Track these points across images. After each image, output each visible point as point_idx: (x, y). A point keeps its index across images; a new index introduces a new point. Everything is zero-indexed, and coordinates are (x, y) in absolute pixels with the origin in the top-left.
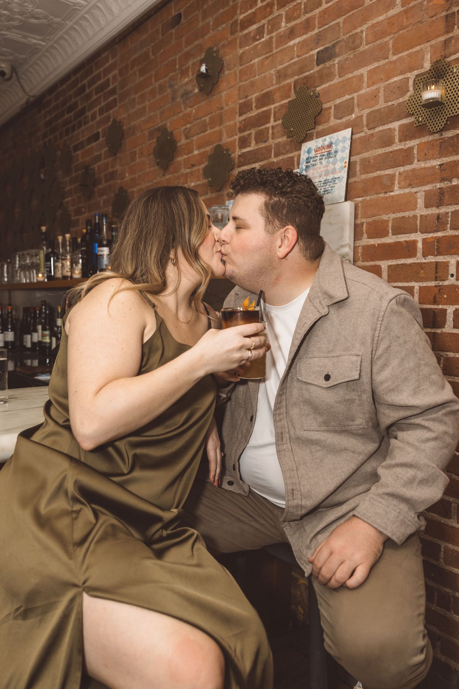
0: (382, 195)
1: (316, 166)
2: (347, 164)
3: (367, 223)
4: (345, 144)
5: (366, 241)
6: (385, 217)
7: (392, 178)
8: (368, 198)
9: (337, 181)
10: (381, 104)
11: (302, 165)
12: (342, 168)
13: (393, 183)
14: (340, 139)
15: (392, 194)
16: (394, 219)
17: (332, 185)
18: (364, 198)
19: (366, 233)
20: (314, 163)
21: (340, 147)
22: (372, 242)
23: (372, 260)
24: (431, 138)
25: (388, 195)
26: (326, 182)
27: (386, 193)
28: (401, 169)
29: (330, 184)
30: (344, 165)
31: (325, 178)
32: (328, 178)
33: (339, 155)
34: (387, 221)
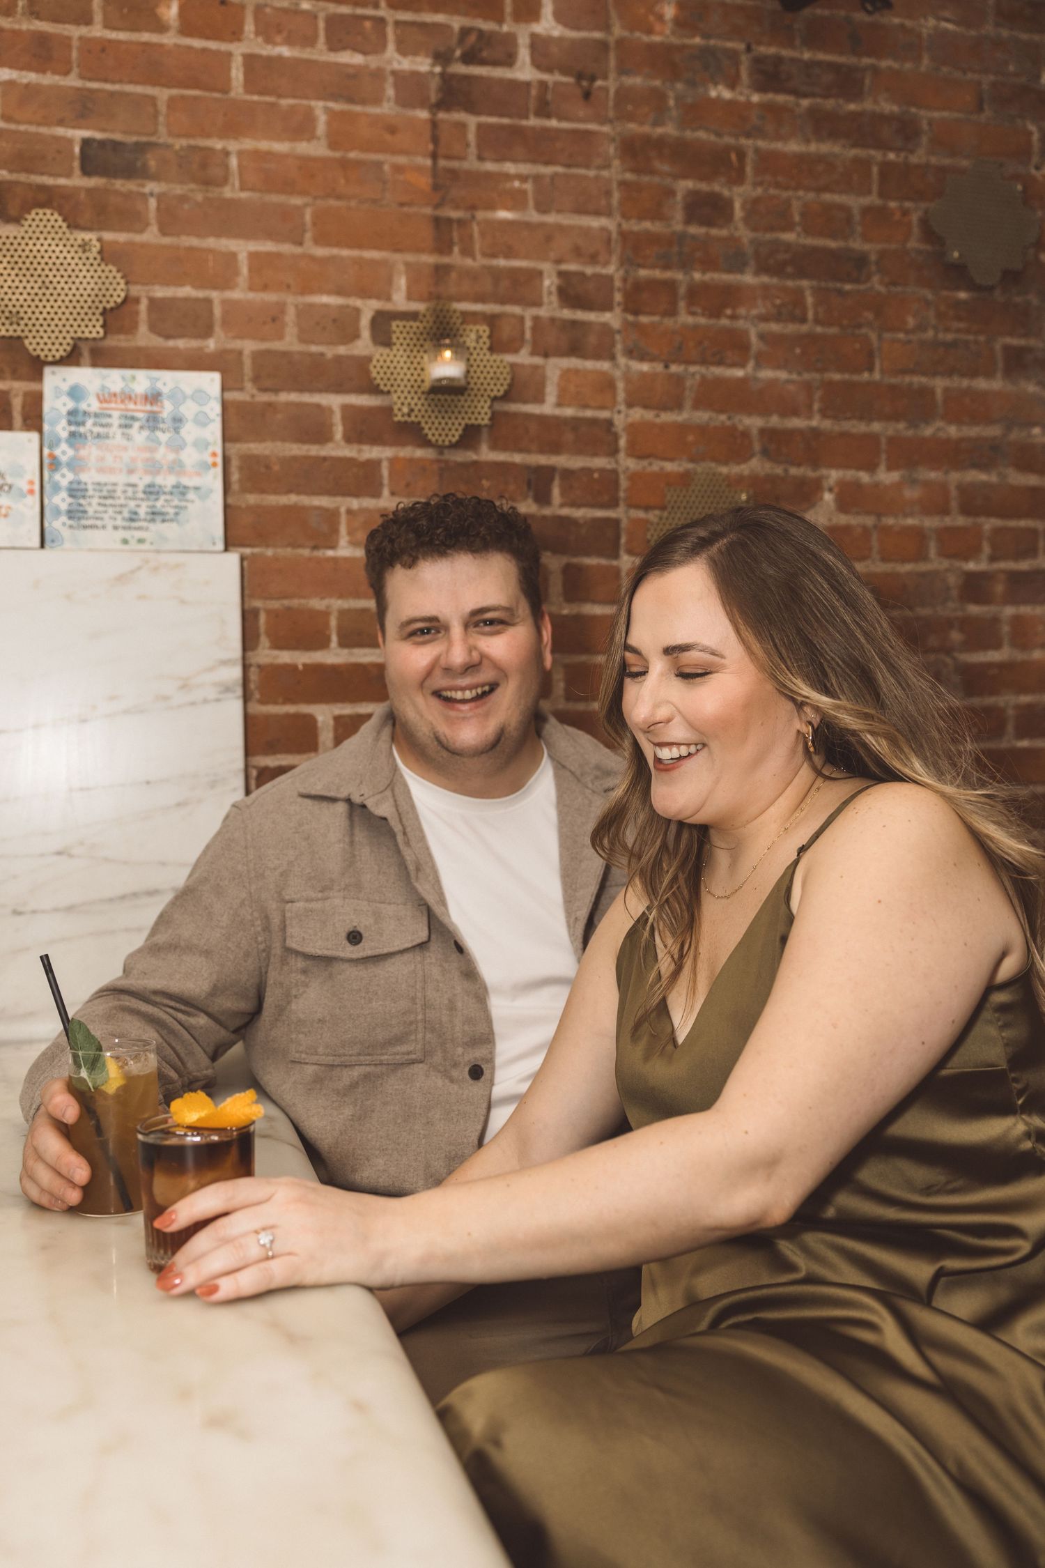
0: (306, 552)
1: (107, 441)
2: (219, 460)
3: (269, 612)
4: (206, 409)
5: (266, 655)
6: (317, 604)
7: (331, 517)
8: (270, 552)
9: (191, 495)
10: (289, 342)
11: (53, 424)
12: (205, 467)
13: (335, 531)
14: (188, 391)
15: (330, 553)
16: (343, 613)
17: (176, 502)
18: (256, 550)
19: (268, 634)
20: (97, 430)
21: (189, 410)
22: (286, 657)
23: (288, 700)
24: (419, 453)
25: (320, 553)
26: (152, 489)
27: (315, 548)
28: (355, 503)
29: (168, 497)
30: (210, 460)
31: (147, 479)
32: (159, 480)
33: (190, 432)
34: (326, 614)
